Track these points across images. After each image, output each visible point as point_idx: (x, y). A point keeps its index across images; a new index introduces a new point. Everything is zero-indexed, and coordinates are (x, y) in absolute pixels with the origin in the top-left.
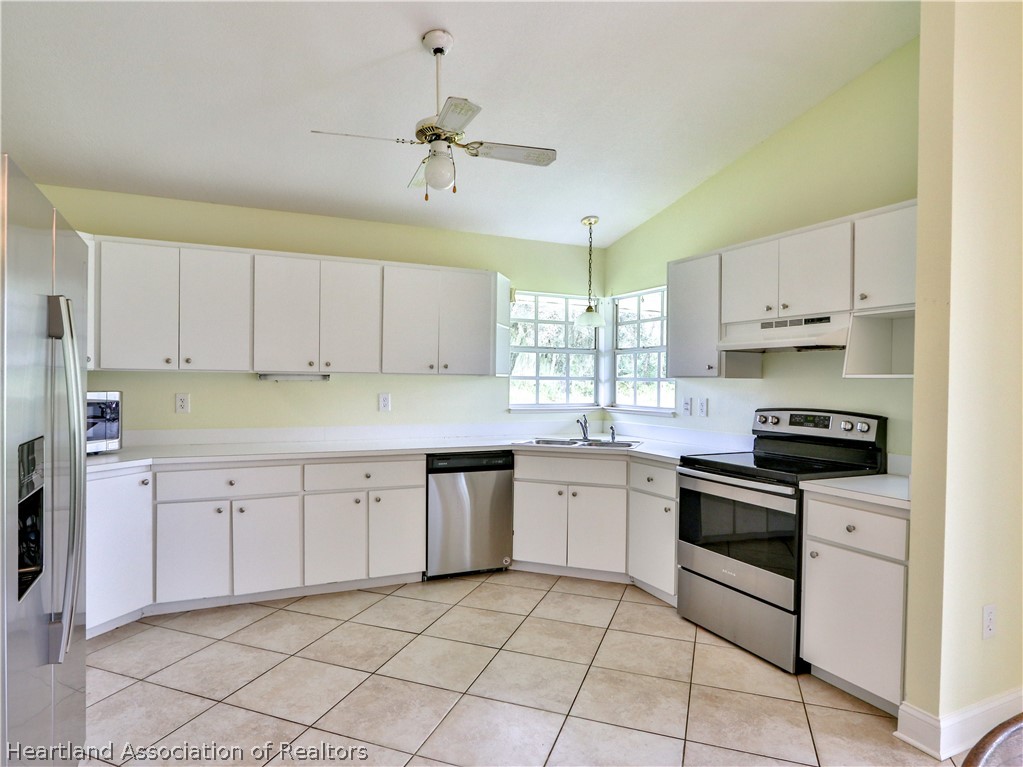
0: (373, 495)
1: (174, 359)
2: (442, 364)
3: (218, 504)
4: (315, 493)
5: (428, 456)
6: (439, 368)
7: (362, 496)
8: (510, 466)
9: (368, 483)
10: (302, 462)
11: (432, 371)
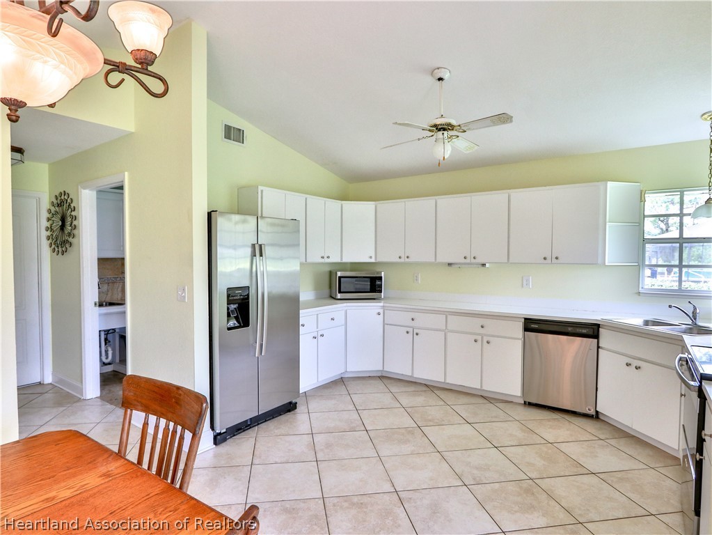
0: (486, 339)
1: (403, 256)
2: (554, 256)
3: (408, 329)
4: (452, 331)
5: (525, 319)
6: (552, 259)
7: (479, 338)
8: (596, 336)
9: (482, 331)
10: (447, 313)
11: (545, 262)
